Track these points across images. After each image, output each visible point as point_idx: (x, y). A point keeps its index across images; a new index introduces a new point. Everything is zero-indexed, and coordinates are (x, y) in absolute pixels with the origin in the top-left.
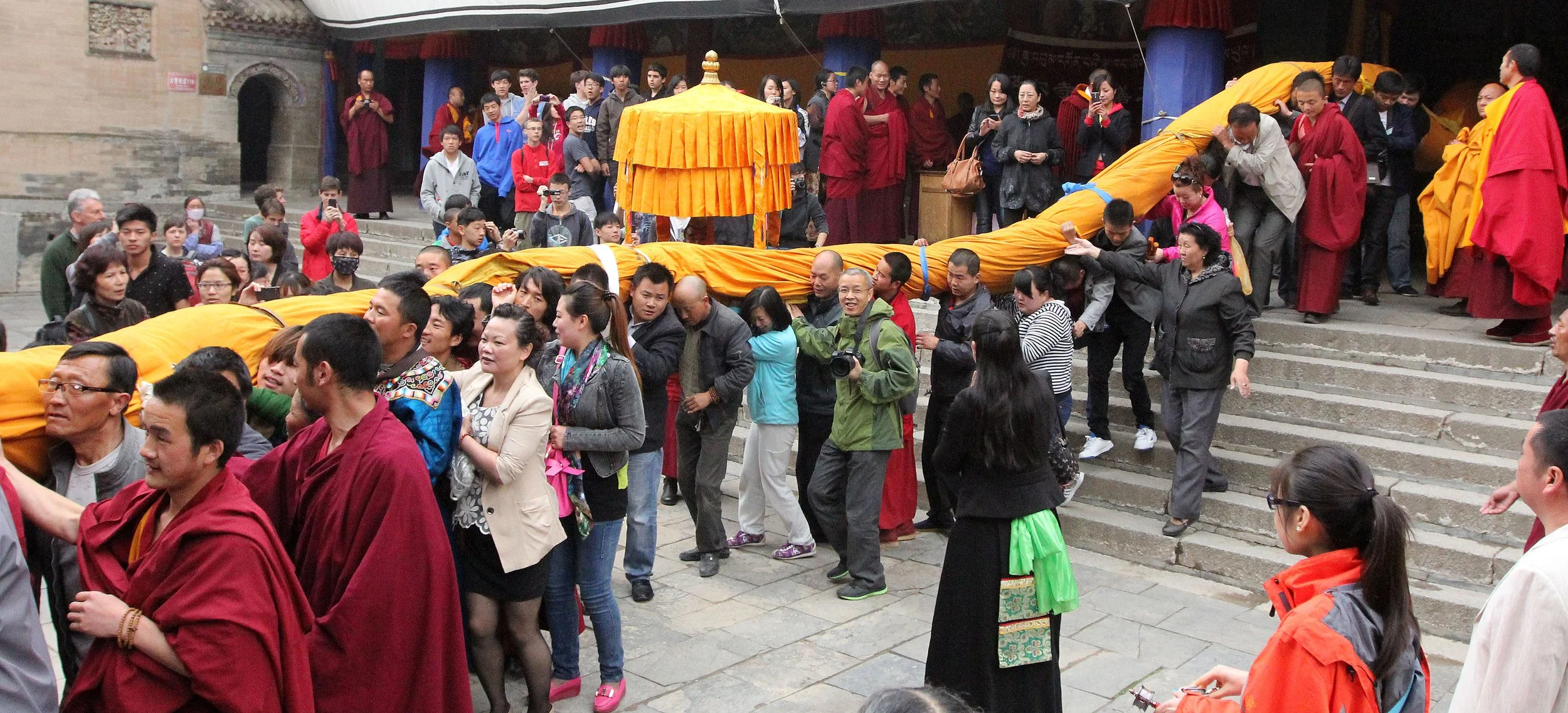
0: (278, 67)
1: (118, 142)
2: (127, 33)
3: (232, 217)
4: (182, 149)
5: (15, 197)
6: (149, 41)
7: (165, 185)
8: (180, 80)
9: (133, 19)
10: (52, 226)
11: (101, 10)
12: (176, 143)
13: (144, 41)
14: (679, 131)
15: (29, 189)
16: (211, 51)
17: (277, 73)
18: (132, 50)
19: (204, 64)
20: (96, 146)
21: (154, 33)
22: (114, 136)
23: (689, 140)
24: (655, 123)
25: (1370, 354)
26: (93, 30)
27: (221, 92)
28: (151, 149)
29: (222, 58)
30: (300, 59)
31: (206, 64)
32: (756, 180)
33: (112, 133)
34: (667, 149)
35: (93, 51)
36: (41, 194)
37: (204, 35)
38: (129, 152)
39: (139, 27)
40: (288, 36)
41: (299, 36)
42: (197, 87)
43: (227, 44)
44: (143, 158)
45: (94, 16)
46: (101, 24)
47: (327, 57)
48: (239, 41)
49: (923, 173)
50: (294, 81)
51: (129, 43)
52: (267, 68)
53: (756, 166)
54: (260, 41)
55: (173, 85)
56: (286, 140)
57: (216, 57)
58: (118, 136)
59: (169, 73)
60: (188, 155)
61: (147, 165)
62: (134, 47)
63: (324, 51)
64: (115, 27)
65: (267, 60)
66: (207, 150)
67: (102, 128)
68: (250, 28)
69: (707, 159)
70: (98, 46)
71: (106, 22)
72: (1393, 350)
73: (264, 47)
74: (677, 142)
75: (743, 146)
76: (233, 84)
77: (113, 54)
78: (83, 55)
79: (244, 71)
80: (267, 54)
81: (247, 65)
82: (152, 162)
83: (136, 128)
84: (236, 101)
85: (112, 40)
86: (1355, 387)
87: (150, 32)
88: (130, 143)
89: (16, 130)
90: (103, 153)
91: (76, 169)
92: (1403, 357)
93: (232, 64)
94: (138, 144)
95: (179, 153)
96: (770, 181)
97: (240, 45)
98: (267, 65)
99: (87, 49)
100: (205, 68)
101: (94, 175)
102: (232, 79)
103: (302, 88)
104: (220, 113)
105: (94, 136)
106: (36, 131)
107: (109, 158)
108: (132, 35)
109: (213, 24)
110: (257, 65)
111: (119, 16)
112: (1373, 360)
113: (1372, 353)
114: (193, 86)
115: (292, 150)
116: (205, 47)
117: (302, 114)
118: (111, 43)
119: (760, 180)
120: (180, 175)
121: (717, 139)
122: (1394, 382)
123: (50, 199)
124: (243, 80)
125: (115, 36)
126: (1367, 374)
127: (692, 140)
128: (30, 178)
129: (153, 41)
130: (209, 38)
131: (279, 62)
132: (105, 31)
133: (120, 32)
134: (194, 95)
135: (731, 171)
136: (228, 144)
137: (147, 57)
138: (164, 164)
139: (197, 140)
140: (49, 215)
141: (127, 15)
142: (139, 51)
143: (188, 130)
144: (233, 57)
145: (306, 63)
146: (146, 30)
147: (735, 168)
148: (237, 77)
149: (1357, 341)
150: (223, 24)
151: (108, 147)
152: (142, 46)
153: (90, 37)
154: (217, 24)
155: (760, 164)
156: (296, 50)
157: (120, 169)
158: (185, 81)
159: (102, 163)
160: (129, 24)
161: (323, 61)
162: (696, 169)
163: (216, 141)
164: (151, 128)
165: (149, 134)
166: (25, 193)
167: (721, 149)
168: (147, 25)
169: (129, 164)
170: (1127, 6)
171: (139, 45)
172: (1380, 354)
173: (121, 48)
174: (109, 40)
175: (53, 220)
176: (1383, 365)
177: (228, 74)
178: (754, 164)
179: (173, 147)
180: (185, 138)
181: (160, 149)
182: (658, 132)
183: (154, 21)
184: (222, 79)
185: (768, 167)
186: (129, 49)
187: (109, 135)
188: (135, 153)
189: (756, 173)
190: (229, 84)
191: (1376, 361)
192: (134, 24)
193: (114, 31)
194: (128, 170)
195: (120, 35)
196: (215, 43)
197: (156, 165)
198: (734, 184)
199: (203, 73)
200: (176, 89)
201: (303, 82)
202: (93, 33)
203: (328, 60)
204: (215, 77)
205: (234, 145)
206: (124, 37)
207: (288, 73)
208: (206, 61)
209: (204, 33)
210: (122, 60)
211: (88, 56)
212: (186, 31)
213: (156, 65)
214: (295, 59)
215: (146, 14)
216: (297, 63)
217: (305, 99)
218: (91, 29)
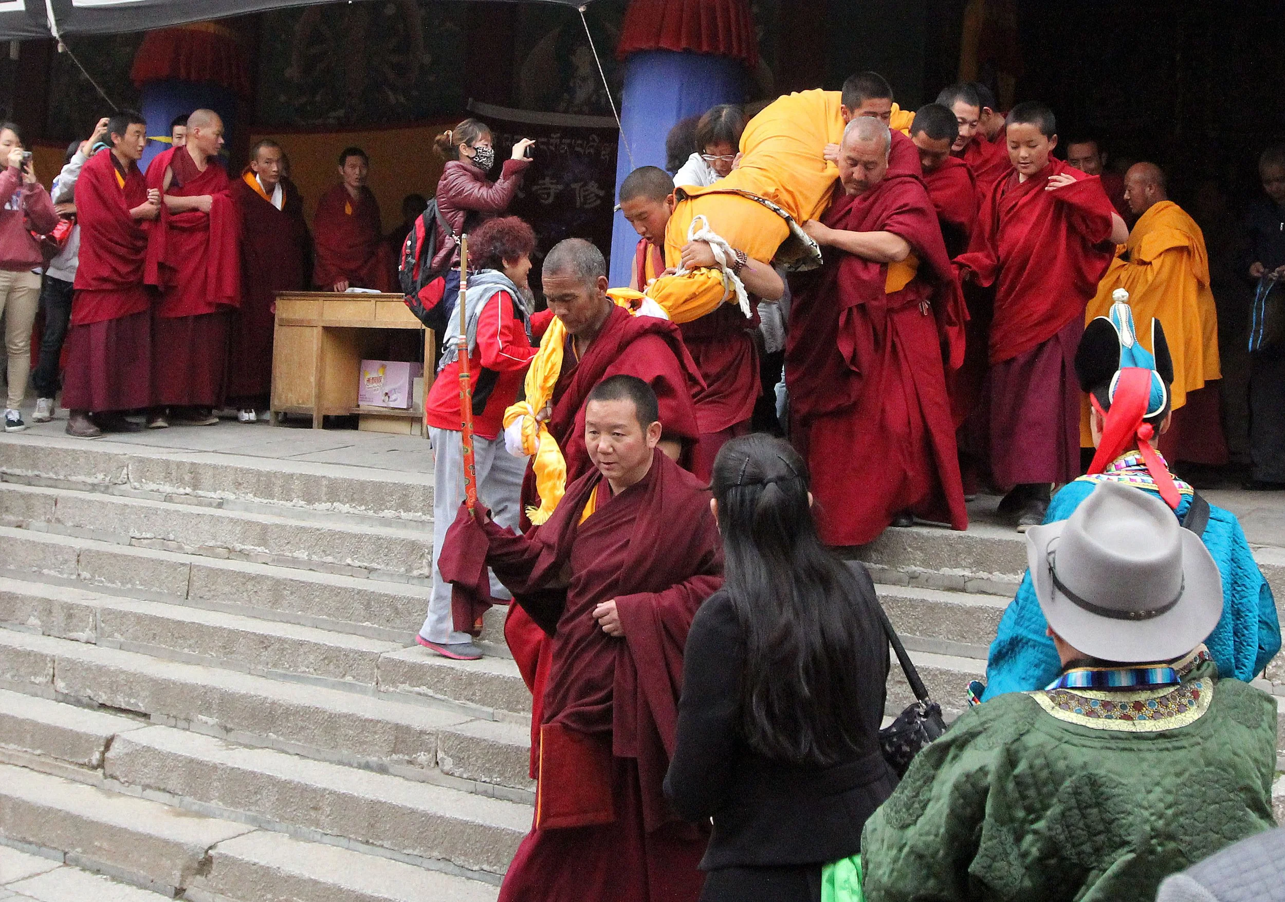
25: (941, 572)
49: (282, 295)
72: (979, 564)
86: (912, 631)
92: (997, 576)
112: (947, 583)
113: (946, 571)
122: (979, 621)
126: (932, 608)
149: (921, 550)
170: (581, 9)
172: (959, 572)
176: (964, 590)
191: (954, 585)
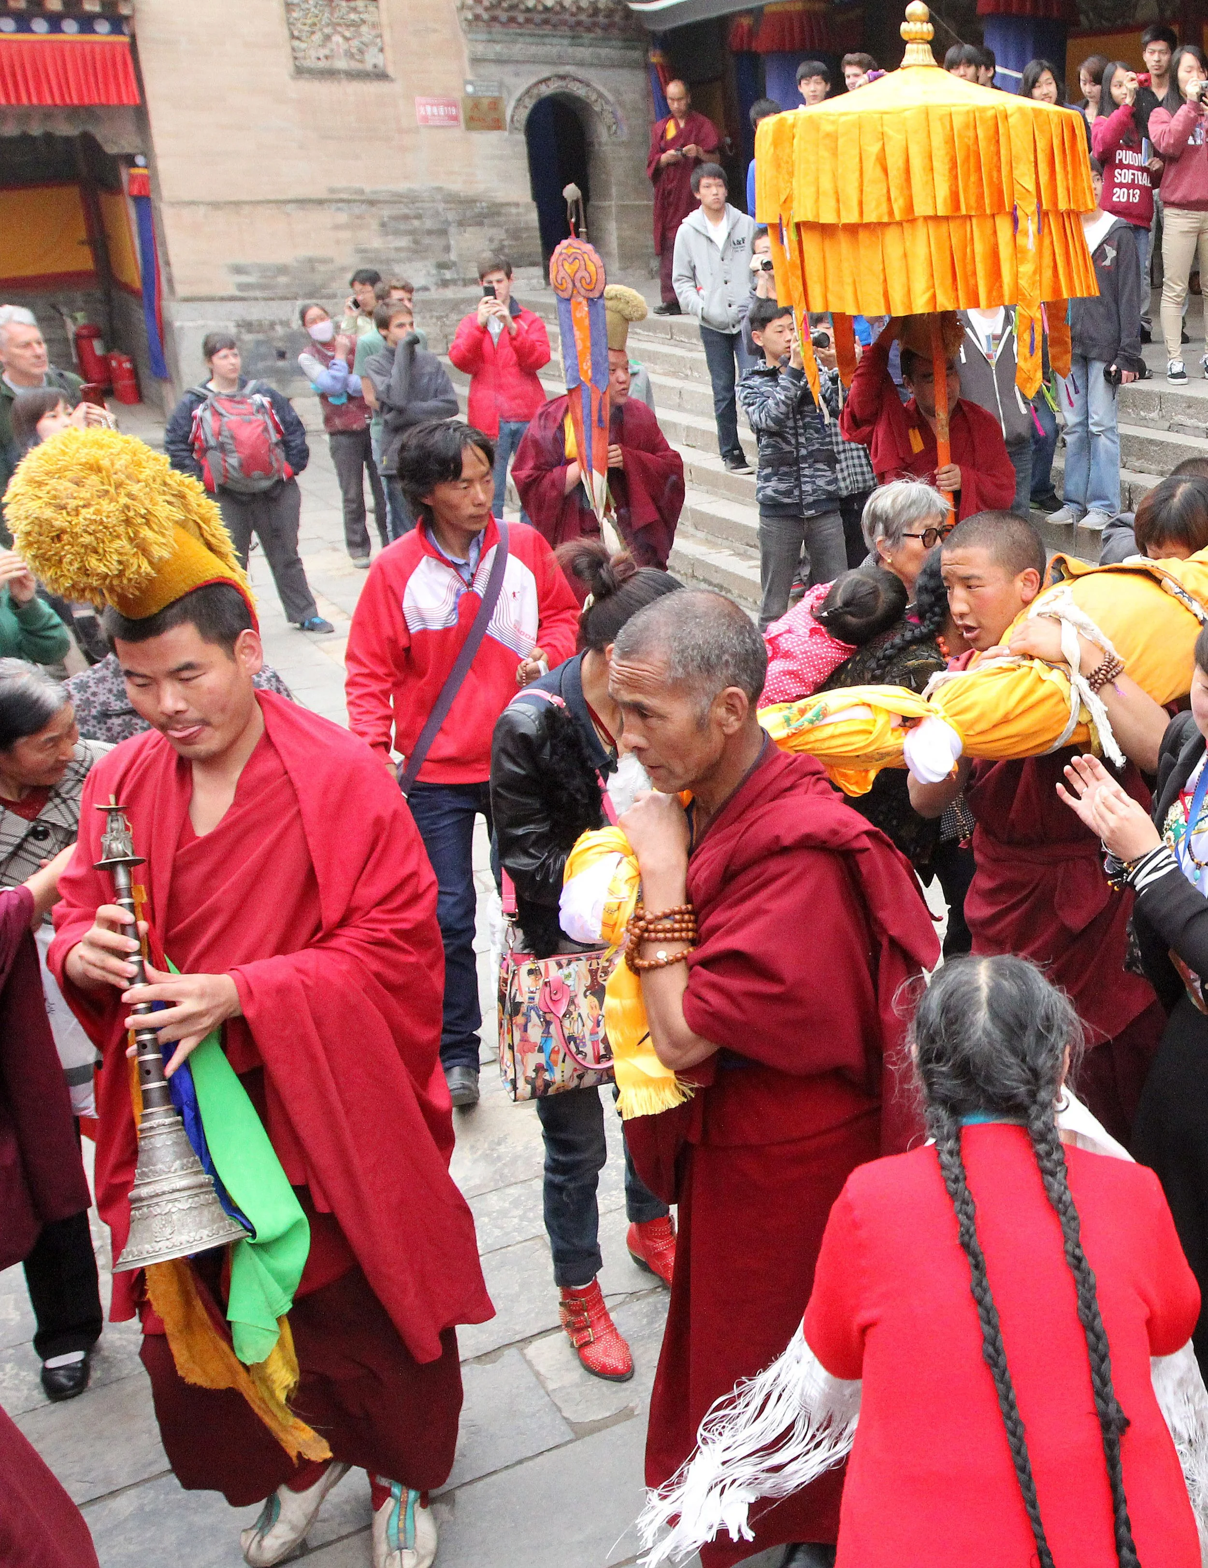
0: (580, 81)
1: (357, 209)
2: (347, 39)
4: (451, 216)
5: (222, 299)
6: (381, 50)
7: (434, 272)
8: (435, 109)
9: (352, 16)
10: (281, 339)
11: (305, 7)
12: (441, 206)
13: (373, 50)
14: (873, 149)
15: (242, 287)
16: (476, 61)
17: (579, 91)
18: (359, 66)
19: (468, 83)
20: (324, 218)
21: (387, 37)
22: (349, 201)
23: (895, 163)
24: (828, 135)
26: (298, 38)
27: (496, 125)
28: (405, 218)
29: (492, 70)
30: (613, 66)
31: (471, 83)
32: (1020, 240)
33: (342, 196)
34: (856, 184)
35: (300, 72)
36: (258, 293)
37: (462, 39)
38: (374, 225)
39: (364, 29)
40: (585, 29)
41: (606, 28)
42: (461, 118)
43: (496, 47)
44: (397, 233)
45: (295, 15)
46: (306, 28)
47: (653, 60)
48: (514, 42)
50: (607, 102)
51: (352, 56)
52: (562, 83)
53: (1019, 213)
54: (547, 40)
55: (425, 119)
56: (606, 196)
57: (486, 69)
58: (355, 201)
59: (418, 99)
61: (404, 242)
62: (361, 61)
63: (648, 49)
64: (328, 30)
65: (563, 70)
66: (487, 216)
69: (930, 202)
70: (307, 64)
71: (315, 24)
73: (555, 51)
74: (872, 170)
75: (995, 174)
76: (515, 111)
77: (330, 74)
78: (287, 78)
79: (528, 91)
80: (560, 61)
81: (533, 80)
82: (410, 238)
83: (380, 187)
84: (522, 137)
85: (326, 51)
87: (380, 36)
88: (374, 209)
89: (209, 199)
90: (337, 227)
91: (305, 252)
93: (510, 80)
94: (386, 212)
96: (1047, 242)
97: (519, 49)
98: (562, 77)
99: (291, 68)
100: (470, 89)
101: (330, 261)
102: (512, 103)
103: (620, 113)
104: (501, 158)
105: (320, 202)
107: (345, 235)
108: (355, 43)
109: (469, 17)
110: (548, 79)
111: (331, 13)
114: (455, 118)
115: (614, 210)
116: (466, 54)
117: (623, 152)
118: (327, 57)
119: (1029, 242)
120: (453, 257)
121: (947, 159)
123: (272, 299)
124: (530, 103)
125: (329, 45)
127: (901, 163)
128: (238, 270)
129: (387, 49)
130: (471, 40)
131: (581, 73)
132: (315, 37)
133: (337, 39)
134: (459, 132)
135: (974, 221)
136: (517, 205)
137: (381, 76)
138: (427, 240)
139: (470, 202)
140: (272, 325)
141: (344, 11)
142: (369, 67)
144: (510, 68)
145: (621, 71)
146: (374, 33)
147: (982, 215)
148: (519, 100)
150: (490, 15)
151: (343, 218)
152: (372, 59)
153: (293, 49)
154: (478, 18)
155: (1027, 208)
156: (604, 51)
158: (442, 110)
160: (348, 26)
161: (647, 67)
162: (911, 220)
163: (499, 200)
164: (402, 186)
165: (397, 194)
166: (238, 293)
167: (956, 177)
168: (374, 25)
169: (376, 243)
171: (367, 57)
173: (341, 64)
174: (322, 53)
175: (280, 330)
177: (505, 95)
178: (1015, 208)
181: (419, 217)
182: (835, 153)
183: (384, 17)
184: (495, 105)
185: (1042, 215)
186: (354, 65)
187: (340, 201)
188: (383, 225)
189: (1020, 226)
190: (508, 111)
192: (354, 24)
193: (328, 38)
194: (377, 251)
195: (338, 44)
196: (480, 48)
197: (416, 242)
198: (980, 248)
199: (468, 96)
200: (431, 123)
201: (621, 103)
202: (296, 43)
203: (655, 65)
204: (485, 102)
205: (527, 206)
206: (344, 46)
207: (595, 90)
208: (470, 77)
209: (461, 34)
210: (345, 83)
211: (294, 78)
212: (435, 31)
213: (396, 88)
214: (603, 66)
215: (371, 9)
216: (609, 73)
217: (625, 129)
218: (293, 37)
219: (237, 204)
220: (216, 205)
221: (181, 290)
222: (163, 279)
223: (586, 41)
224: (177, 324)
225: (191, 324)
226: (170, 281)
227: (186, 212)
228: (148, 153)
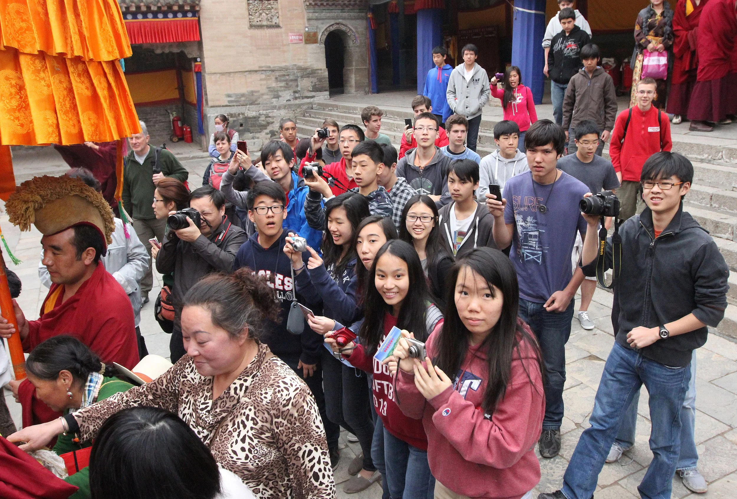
0: (344, 25)
1: (268, 73)
2: (267, 14)
3: (324, 110)
4: (299, 74)
5: (223, 106)
6: (278, 17)
7: (292, 94)
8: (295, 37)
9: (269, 6)
10: (241, 119)
11: (253, 4)
12: (296, 71)
13: (275, 18)
15: (229, 102)
16: (309, 19)
17: (343, 28)
19: (306, 27)
20: (257, 76)
21: (280, 13)
22: (265, 71)
26: (251, 15)
27: (315, 42)
28: (284, 75)
29: (315, 23)
30: (355, 19)
31: (307, 27)
33: (263, 69)
35: (251, 26)
36: (235, 104)
37: (305, 12)
38: (274, 78)
39: (272, 10)
40: (347, 7)
41: (354, 6)
42: (304, 40)
43: (317, 14)
44: (281, 80)
45: (251, 7)
46: (254, 11)
47: (369, 16)
48: (322, 12)
50: (353, 32)
51: (268, 20)
52: (337, 26)
54: (333, 11)
55: (292, 40)
56: (351, 65)
57: (312, 22)
58: (267, 70)
59: (289, 34)
60: (302, 77)
61: (283, 83)
62: (271, 22)
63: (367, 13)
64: (260, 12)
65: (337, 21)
66: (311, 74)
67: (260, 67)
68: (327, 4)
70: (254, 23)
71: (256, 10)
73: (336, 14)
76: (321, 36)
77: (261, 27)
78: (247, 28)
79: (326, 29)
80: (337, 18)
81: (328, 25)
83: (276, 65)
84: (323, 46)
85: (260, 19)
87: (278, 13)
88: (273, 73)
89: (221, 72)
90: (261, 80)
93: (320, 26)
94: (278, 74)
95: (298, 77)
97: (323, 15)
98: (338, 24)
99: (249, 25)
100: (307, 29)
102: (321, 34)
103: (357, 35)
104: (316, 53)
105: (256, 71)
106: (229, 71)
107: (264, 82)
108: (269, 15)
109: (308, 4)
110: (333, 25)
111: (262, 6)
114: (301, 40)
115: (354, 70)
116: (306, 17)
117: (357, 49)
118: (260, 21)
120: (299, 89)
123: (239, 106)
124: (326, 33)
125: (261, 17)
128: (229, 96)
129: (280, 17)
130: (308, 12)
131: (344, 22)
132: (257, 14)
133: (264, 14)
134: (302, 45)
136: (321, 70)
137: (277, 26)
138: (291, 82)
139: (306, 69)
140: (239, 114)
141: (266, 5)
142: (274, 23)
143: (301, 64)
144: (320, 21)
145: (358, 21)
146: (276, 12)
148: (323, 32)
150: (313, 4)
151: (263, 76)
152: (275, 20)
153: (250, 19)
154: (310, 4)
156: (352, 14)
157: (270, 88)
158: (297, 37)
159: (261, 85)
160: (267, 10)
161: (367, 19)
163: (315, 68)
164: (283, 65)
165: (281, 68)
166: (227, 104)
168: (276, 9)
169: (274, 85)
171: (273, 20)
173: (265, 23)
174: (259, 19)
175: (242, 115)
177: (318, 31)
179: (294, 74)
180: (301, 69)
181: (288, 74)
183: (279, 6)
184: (315, 34)
186: (269, 23)
187: (263, 70)
188: (276, 78)
190: (319, 37)
192: (269, 9)
193: (261, 14)
195: (264, 16)
196: (311, 15)
197: (287, 83)
199: (306, 32)
200: (293, 42)
201: (357, 32)
202: (250, 16)
203: (369, 18)
204: (312, 33)
205: (324, 70)
206: (266, 17)
207: (349, 28)
208: (307, 25)
209: (304, 10)
210: (266, 29)
211: (249, 29)
212: (296, 10)
213: (282, 30)
214: (352, 19)
215: (275, 3)
216: (353, 21)
217: (359, 41)
218: (250, 15)
219: (230, 73)
220: (222, 74)
221: (210, 103)
222: (204, 100)
223: (346, 11)
224: (209, 115)
225: (213, 115)
226: (207, 100)
227: (213, 77)
228: (201, 56)
